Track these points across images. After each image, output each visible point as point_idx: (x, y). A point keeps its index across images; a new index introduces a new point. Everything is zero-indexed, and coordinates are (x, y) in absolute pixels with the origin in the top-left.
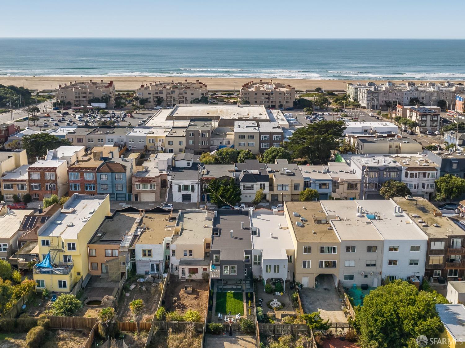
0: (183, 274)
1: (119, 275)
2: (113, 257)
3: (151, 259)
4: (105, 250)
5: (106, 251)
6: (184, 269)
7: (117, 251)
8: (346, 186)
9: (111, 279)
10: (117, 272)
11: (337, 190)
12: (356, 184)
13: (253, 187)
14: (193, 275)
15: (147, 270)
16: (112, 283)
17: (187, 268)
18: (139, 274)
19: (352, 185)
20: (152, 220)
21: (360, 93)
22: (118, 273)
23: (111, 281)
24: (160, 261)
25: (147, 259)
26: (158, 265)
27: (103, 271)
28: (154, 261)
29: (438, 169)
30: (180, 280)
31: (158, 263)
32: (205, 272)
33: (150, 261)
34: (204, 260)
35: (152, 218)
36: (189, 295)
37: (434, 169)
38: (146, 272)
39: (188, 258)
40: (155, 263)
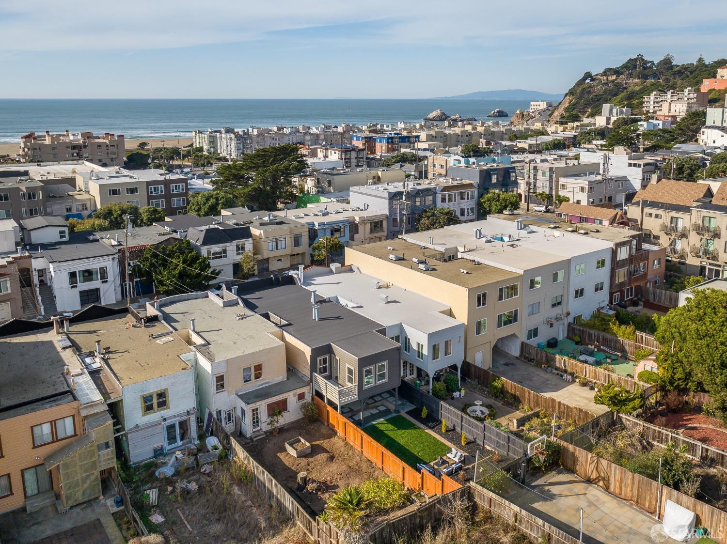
0: (254, 423)
1: (94, 481)
2: (58, 441)
3: (165, 413)
4: (32, 427)
5: (36, 429)
6: (257, 409)
7: (69, 422)
8: (368, 226)
9: (71, 503)
10: (88, 477)
11: (356, 236)
12: (381, 222)
13: (225, 251)
14: (280, 417)
15: (157, 445)
16: (77, 510)
17: (262, 406)
18: (139, 462)
19: (376, 225)
20: (96, 334)
21: (221, 142)
22: (93, 478)
23: (71, 508)
24: (188, 412)
25: (155, 416)
26: (184, 425)
27: (29, 492)
28: (175, 416)
29: (476, 185)
30: (251, 439)
31: (185, 418)
32: (303, 402)
33: (165, 420)
34: (288, 379)
35: (95, 332)
36: (310, 459)
37: (470, 186)
38: (155, 451)
39: (254, 385)
40: (176, 421)
